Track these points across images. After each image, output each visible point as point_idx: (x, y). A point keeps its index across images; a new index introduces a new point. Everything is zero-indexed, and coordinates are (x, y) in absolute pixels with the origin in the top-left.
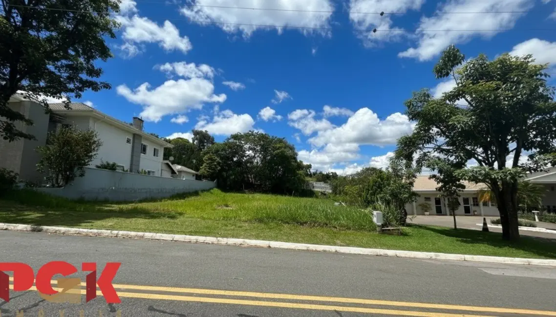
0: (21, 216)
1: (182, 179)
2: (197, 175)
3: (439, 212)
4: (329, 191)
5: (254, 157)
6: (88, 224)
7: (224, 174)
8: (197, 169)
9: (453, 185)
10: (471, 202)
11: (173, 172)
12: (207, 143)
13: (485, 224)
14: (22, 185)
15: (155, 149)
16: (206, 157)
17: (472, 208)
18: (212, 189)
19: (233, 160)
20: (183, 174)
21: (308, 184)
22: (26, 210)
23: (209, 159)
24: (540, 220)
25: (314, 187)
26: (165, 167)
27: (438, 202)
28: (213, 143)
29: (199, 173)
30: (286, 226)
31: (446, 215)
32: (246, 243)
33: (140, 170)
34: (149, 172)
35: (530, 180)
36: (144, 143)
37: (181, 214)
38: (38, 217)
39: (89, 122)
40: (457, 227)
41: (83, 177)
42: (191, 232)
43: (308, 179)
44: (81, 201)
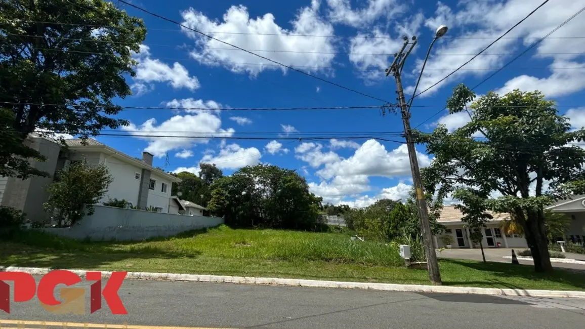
0: (34, 259)
1: (189, 215)
2: (204, 210)
3: (462, 244)
4: (343, 225)
5: (264, 191)
6: (108, 266)
7: (233, 208)
8: (205, 205)
9: (478, 216)
10: (493, 233)
11: (181, 208)
12: (215, 176)
13: (514, 256)
14: (29, 225)
15: (163, 184)
16: (214, 192)
17: (496, 240)
18: (219, 225)
19: (241, 194)
20: (190, 210)
21: (320, 217)
22: (38, 253)
23: (217, 193)
24: (567, 251)
25: (327, 221)
26: (172, 203)
27: (459, 233)
28: (221, 177)
29: (206, 209)
30: (311, 263)
31: (469, 248)
32: (275, 281)
33: (148, 206)
34: (157, 208)
35: (552, 209)
36: (152, 178)
37: (199, 253)
38: (53, 259)
39: (99, 158)
40: (486, 260)
41: (92, 215)
42: (216, 272)
43: (320, 212)
44: (88, 241)
